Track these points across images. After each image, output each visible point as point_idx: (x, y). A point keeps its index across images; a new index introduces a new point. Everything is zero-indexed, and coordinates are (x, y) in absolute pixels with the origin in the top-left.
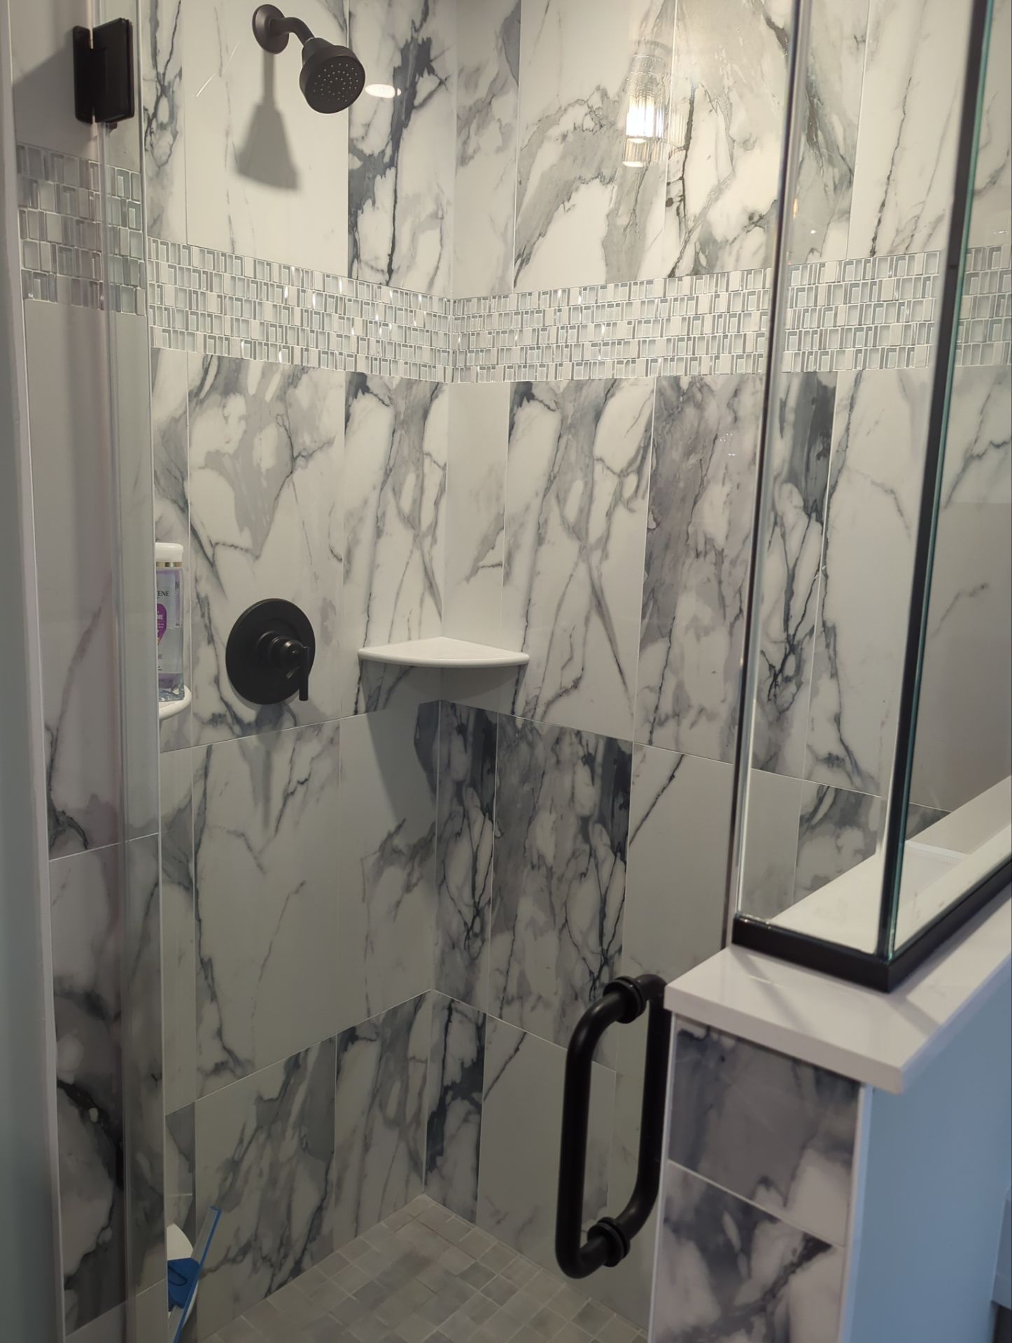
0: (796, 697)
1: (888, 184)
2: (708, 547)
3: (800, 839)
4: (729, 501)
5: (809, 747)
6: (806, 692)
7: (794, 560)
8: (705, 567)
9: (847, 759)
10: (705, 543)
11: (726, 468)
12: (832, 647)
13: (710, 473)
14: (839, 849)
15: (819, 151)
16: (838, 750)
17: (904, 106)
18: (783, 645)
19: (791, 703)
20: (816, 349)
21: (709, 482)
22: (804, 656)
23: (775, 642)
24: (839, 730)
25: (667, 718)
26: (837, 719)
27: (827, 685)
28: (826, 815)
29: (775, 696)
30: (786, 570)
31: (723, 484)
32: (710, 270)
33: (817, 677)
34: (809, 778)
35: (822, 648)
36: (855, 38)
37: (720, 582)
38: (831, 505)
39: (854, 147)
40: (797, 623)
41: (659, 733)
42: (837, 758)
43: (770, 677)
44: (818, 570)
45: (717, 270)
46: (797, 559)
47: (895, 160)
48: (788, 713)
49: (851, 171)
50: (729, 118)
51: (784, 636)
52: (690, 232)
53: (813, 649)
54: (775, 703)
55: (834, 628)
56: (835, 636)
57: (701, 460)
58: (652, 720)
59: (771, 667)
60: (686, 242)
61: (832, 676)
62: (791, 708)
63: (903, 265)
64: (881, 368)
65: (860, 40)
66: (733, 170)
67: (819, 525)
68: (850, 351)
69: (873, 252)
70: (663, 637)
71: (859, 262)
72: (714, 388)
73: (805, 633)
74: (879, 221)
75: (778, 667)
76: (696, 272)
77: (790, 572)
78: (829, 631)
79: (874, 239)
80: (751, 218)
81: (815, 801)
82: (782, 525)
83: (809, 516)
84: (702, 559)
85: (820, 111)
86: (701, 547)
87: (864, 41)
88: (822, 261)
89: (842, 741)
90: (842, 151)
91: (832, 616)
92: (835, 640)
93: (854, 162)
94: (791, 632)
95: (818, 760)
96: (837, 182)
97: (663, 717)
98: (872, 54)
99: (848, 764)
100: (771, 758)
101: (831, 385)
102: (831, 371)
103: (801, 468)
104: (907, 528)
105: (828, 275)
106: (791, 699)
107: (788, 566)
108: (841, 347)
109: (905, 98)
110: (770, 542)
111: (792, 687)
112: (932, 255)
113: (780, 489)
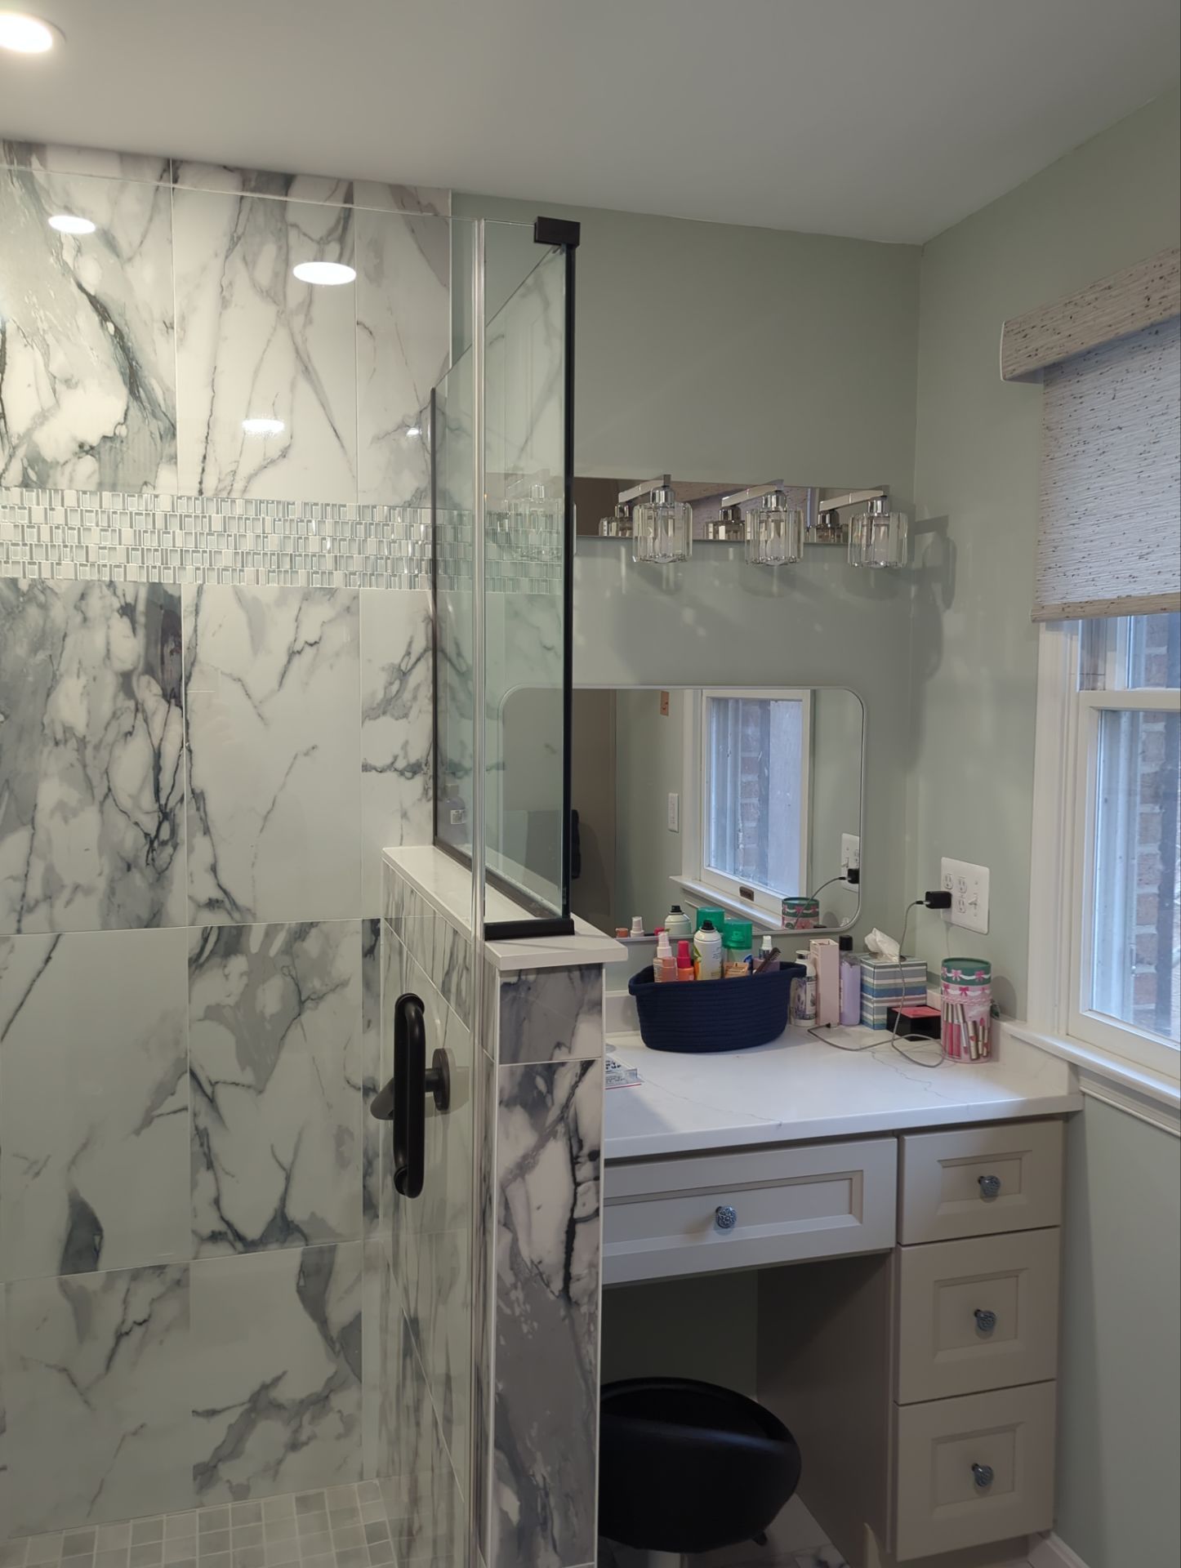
0: (174, 857)
1: (207, 443)
2: (68, 735)
3: (190, 978)
4: (86, 692)
5: (190, 897)
6: (183, 851)
7: (158, 741)
8: (69, 753)
9: (226, 900)
10: (64, 732)
11: (80, 663)
12: (202, 809)
13: (63, 667)
14: (227, 976)
15: (142, 403)
16: (216, 894)
17: (213, 386)
18: (156, 815)
19: (170, 863)
20: (159, 564)
21: (61, 676)
22: (178, 821)
23: (148, 813)
24: (216, 877)
25: (37, 903)
26: (214, 869)
27: (201, 842)
28: (212, 952)
29: (153, 860)
30: (152, 749)
31: (78, 677)
32: (42, 484)
33: (191, 835)
34: (192, 924)
35: (193, 811)
36: (165, 323)
37: (85, 766)
38: (188, 692)
39: (174, 408)
40: (168, 793)
41: (28, 920)
42: (217, 901)
43: (145, 845)
44: (182, 747)
45: (50, 485)
46: (161, 740)
47: (211, 426)
48: (168, 873)
49: (174, 426)
50: (47, 355)
51: (157, 806)
52: (14, 448)
53: (185, 815)
54: (154, 866)
55: (202, 793)
56: (204, 800)
57: (51, 656)
58: (18, 908)
59: (147, 835)
60: (11, 457)
61: (205, 833)
62: (170, 868)
63: (226, 506)
64: (219, 583)
65: (169, 327)
66: (57, 401)
67: (178, 709)
68: (190, 568)
69: (201, 492)
70: (24, 825)
71: (189, 498)
72: (57, 590)
73: (175, 801)
74: (203, 470)
75: (153, 834)
76: (26, 484)
77: (156, 751)
78: (198, 797)
79: (201, 483)
80: (81, 446)
81: (201, 943)
82: (144, 711)
83: (169, 702)
84: (62, 746)
85: (139, 373)
86: (60, 736)
87: (173, 328)
88: (156, 493)
89: (219, 886)
90: (164, 410)
91: (198, 784)
92: (204, 804)
93: (175, 419)
94: (163, 802)
95: (199, 906)
96: (162, 433)
97: (32, 903)
98: (181, 340)
99: (227, 903)
100: (155, 915)
101: (176, 594)
102: (174, 583)
103: (157, 662)
104: (255, 707)
105: (164, 504)
106: (168, 860)
107: (153, 746)
108: (182, 564)
109: (213, 380)
110: (133, 727)
111: (169, 849)
112: (248, 502)
113: (138, 680)
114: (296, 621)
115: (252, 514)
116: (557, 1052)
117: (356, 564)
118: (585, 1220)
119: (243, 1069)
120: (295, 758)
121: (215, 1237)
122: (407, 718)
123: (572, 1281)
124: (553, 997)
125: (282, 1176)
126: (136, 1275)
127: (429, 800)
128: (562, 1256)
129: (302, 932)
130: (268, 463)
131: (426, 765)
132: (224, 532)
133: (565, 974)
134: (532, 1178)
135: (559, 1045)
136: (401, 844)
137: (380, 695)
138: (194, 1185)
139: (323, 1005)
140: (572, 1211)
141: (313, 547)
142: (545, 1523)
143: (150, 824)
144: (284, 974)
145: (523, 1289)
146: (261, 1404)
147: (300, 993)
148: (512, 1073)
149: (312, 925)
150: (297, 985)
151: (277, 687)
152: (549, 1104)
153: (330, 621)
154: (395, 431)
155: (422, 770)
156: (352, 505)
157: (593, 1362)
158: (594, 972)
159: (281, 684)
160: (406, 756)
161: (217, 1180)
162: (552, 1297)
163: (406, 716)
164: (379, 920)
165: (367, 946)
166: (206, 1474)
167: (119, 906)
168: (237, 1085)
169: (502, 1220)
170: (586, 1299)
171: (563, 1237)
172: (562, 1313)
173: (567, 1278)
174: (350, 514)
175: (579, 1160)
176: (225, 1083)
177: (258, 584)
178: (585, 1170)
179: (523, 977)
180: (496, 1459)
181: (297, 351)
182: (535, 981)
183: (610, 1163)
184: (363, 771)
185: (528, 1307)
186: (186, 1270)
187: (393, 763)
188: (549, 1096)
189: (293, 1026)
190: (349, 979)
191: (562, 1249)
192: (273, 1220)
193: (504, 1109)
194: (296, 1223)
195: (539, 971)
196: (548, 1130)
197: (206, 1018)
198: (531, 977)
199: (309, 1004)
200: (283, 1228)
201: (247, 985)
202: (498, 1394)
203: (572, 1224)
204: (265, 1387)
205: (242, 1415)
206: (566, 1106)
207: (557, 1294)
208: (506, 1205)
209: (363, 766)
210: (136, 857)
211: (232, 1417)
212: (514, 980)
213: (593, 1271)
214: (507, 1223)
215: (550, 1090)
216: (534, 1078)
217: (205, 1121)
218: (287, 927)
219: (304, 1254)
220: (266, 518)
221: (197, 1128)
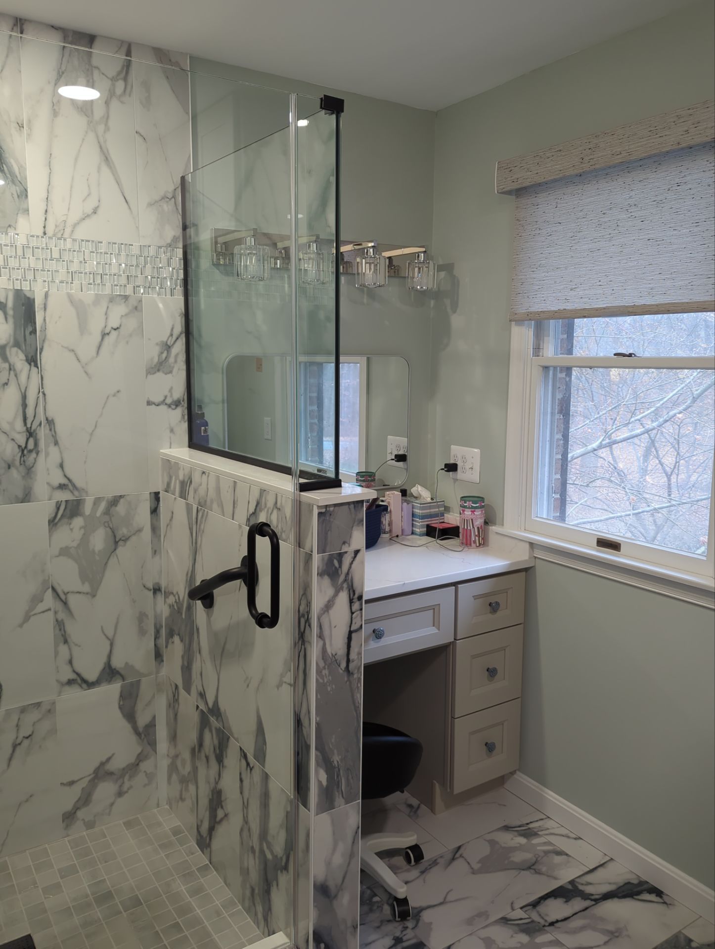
0: (37, 460)
1: (47, 202)
3: (50, 532)
5: (48, 483)
6: (42, 455)
7: (25, 388)
9: (70, 484)
12: (53, 429)
14: (71, 530)
15: (5, 175)
16: (64, 481)
17: (50, 166)
18: (25, 434)
19: (34, 463)
20: (20, 277)
22: (38, 437)
23: (19, 433)
24: (63, 470)
26: (61, 466)
27: (53, 450)
28: (62, 516)
29: (24, 461)
30: (20, 393)
33: (47, 446)
34: (50, 499)
35: (48, 431)
36: (18, 123)
38: (41, 358)
39: (26, 179)
40: (32, 420)
42: (64, 485)
43: (19, 453)
44: (39, 392)
46: (26, 388)
47: (50, 191)
48: (33, 469)
49: (26, 190)
51: (25, 428)
53: (43, 434)
54: (25, 465)
55: (53, 420)
56: (54, 424)
59: (19, 446)
61: (55, 445)
62: (35, 466)
63: (61, 242)
64: (58, 290)
65: (21, 126)
67: (36, 369)
68: (40, 281)
69: (45, 233)
71: (38, 237)
73: (37, 425)
74: (46, 219)
75: (23, 446)
77: (23, 394)
78: (50, 422)
79: (44, 227)
81: (55, 510)
82: (14, 370)
83: (30, 364)
85: (3, 155)
87: (23, 127)
88: (17, 232)
89: (65, 476)
90: (19, 179)
91: (50, 414)
92: (54, 426)
93: (27, 185)
94: (29, 426)
95: (53, 488)
96: (19, 194)
98: (29, 135)
99: (70, 487)
100: (27, 495)
101: (32, 297)
102: (30, 290)
103: (21, 340)
104: (83, 367)
105: (21, 240)
106: (33, 461)
107: (21, 391)
108: (35, 278)
109: (50, 162)
110: (8, 380)
111: (34, 455)
112: (75, 240)
113: (10, 351)
114: (106, 314)
115: (77, 248)
116: (343, 546)
117: (140, 281)
118: (356, 631)
119: (83, 583)
120: (108, 398)
121: (70, 682)
122: (172, 373)
123: (350, 662)
124: (341, 518)
125: (108, 642)
126: (23, 710)
127: (185, 422)
128: (346, 650)
129: (115, 501)
130: (86, 217)
131: (183, 401)
132: (60, 259)
133: (346, 507)
134: (331, 612)
135: (344, 543)
136: (170, 448)
137: (156, 360)
138: (56, 653)
139: (128, 543)
140: (350, 627)
141: (114, 270)
142: (338, 785)
143: (21, 440)
144: (105, 526)
145: (328, 669)
146: (101, 773)
147: (115, 537)
148: (323, 559)
149: (121, 497)
150: (113, 532)
151: (95, 355)
152: (340, 573)
153: (126, 315)
154: (160, 200)
155: (181, 404)
156: (136, 245)
157: (360, 702)
158: (360, 505)
159: (98, 353)
160: (171, 396)
161: (70, 649)
162: (341, 671)
163: (171, 372)
164: (159, 493)
165: (153, 508)
166: (69, 817)
167: (4, 490)
168: (80, 593)
169: (319, 635)
170: (356, 671)
171: (346, 641)
172: (346, 679)
173: (348, 661)
174: (135, 250)
175: (354, 601)
176: (73, 592)
177: (82, 291)
178: (356, 606)
179: (328, 509)
180: (316, 755)
181: (101, 147)
182: (333, 510)
183: (367, 602)
184: (147, 405)
185: (330, 678)
186: (54, 703)
187: (164, 400)
188: (340, 569)
189: (112, 557)
190: (143, 527)
191: (346, 647)
192: (104, 669)
193: (319, 577)
194: (117, 669)
195: (335, 505)
196: (339, 587)
197: (60, 555)
198: (332, 509)
199: (121, 543)
200: (110, 673)
201: (84, 534)
202: (317, 723)
203: (350, 633)
204: (103, 764)
205: (90, 781)
206: (348, 574)
207: (343, 669)
208: (320, 627)
209: (147, 402)
210: (14, 460)
211: (84, 783)
212: (323, 510)
213: (360, 656)
214: (321, 636)
215: (340, 566)
216: (333, 561)
217: (61, 616)
218: (106, 499)
219: (122, 687)
220: (85, 251)
221: (57, 620)
